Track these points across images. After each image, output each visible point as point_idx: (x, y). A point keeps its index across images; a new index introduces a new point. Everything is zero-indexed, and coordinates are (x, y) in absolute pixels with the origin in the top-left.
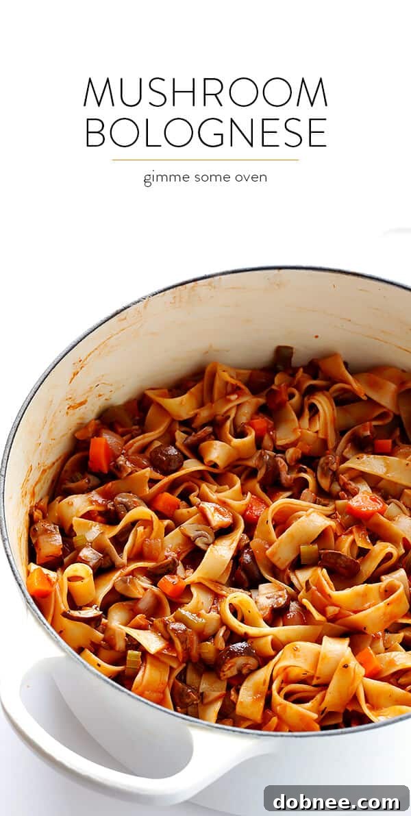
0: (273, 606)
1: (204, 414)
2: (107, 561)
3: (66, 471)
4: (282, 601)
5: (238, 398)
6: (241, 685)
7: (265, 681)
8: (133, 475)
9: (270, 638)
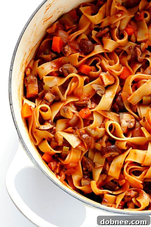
0: (128, 127)
1: (106, 22)
2: (58, 98)
3: (42, 46)
4: (132, 125)
5: (121, 16)
6: (111, 162)
7: (121, 163)
8: (71, 55)
9: (125, 143)
